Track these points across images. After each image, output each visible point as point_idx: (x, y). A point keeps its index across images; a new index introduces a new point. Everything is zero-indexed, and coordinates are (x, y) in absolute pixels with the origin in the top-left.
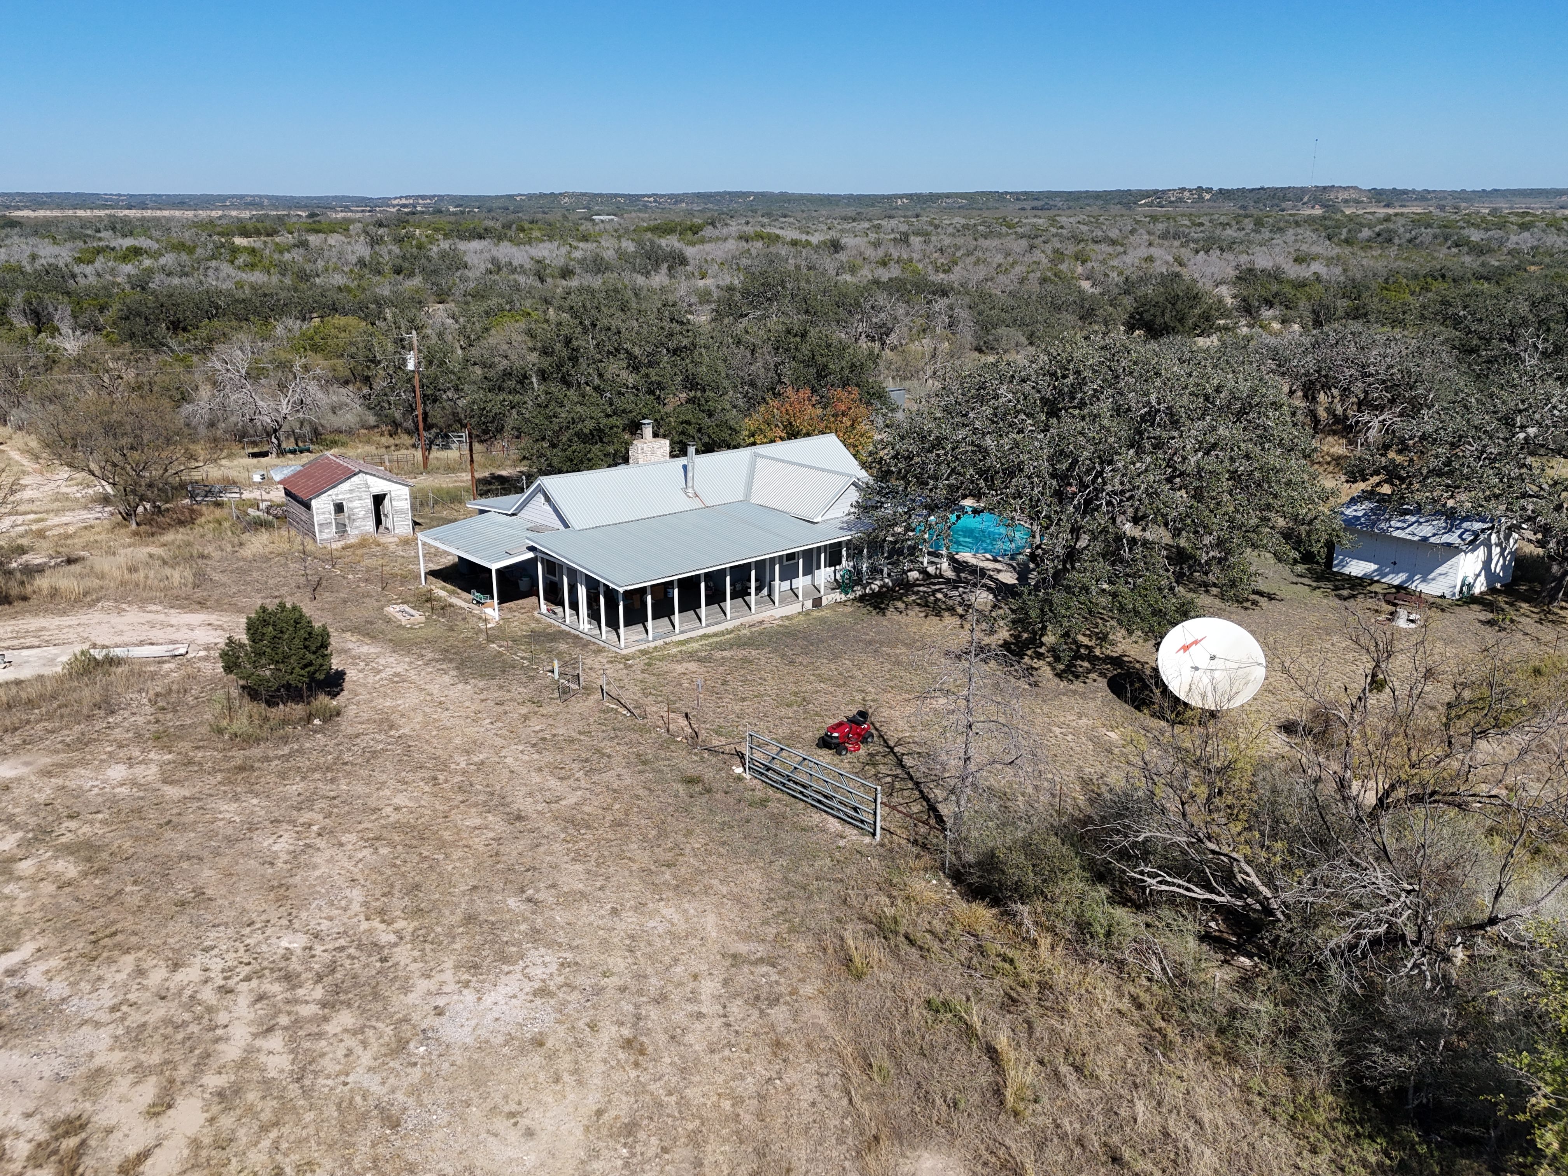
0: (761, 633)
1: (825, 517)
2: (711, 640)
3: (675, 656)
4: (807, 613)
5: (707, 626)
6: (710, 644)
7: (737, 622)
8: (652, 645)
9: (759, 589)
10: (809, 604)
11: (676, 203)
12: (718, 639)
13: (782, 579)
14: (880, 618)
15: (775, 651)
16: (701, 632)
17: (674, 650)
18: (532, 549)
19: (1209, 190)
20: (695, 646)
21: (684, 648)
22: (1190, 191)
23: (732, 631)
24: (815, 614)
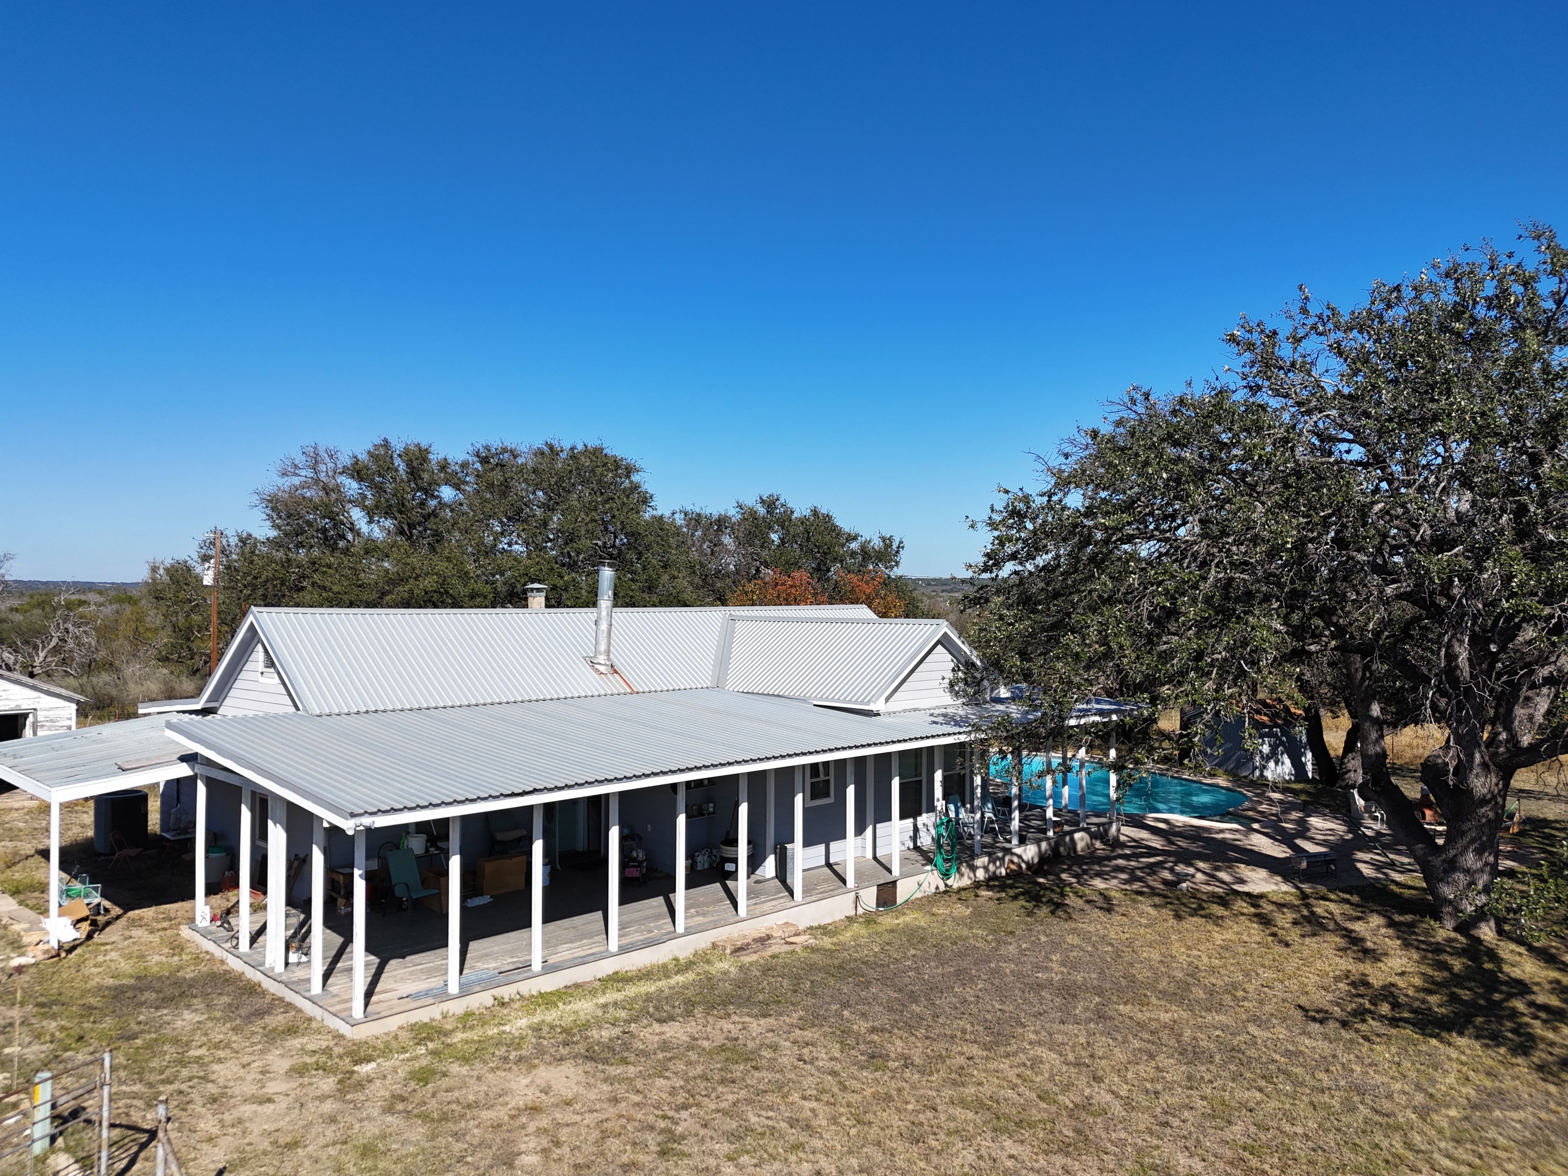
0: (767, 970)
1: (894, 706)
2: (631, 991)
3: (516, 1043)
4: (869, 919)
5: (624, 950)
6: (627, 1004)
7: (702, 941)
8: (457, 1007)
9: (754, 863)
10: (869, 897)
12: (650, 987)
13: (808, 842)
14: (1058, 927)
15: (814, 1020)
16: (606, 968)
17: (518, 1024)
18: (189, 758)
20: (585, 1007)
21: (551, 1016)
23: (690, 965)
24: (888, 920)
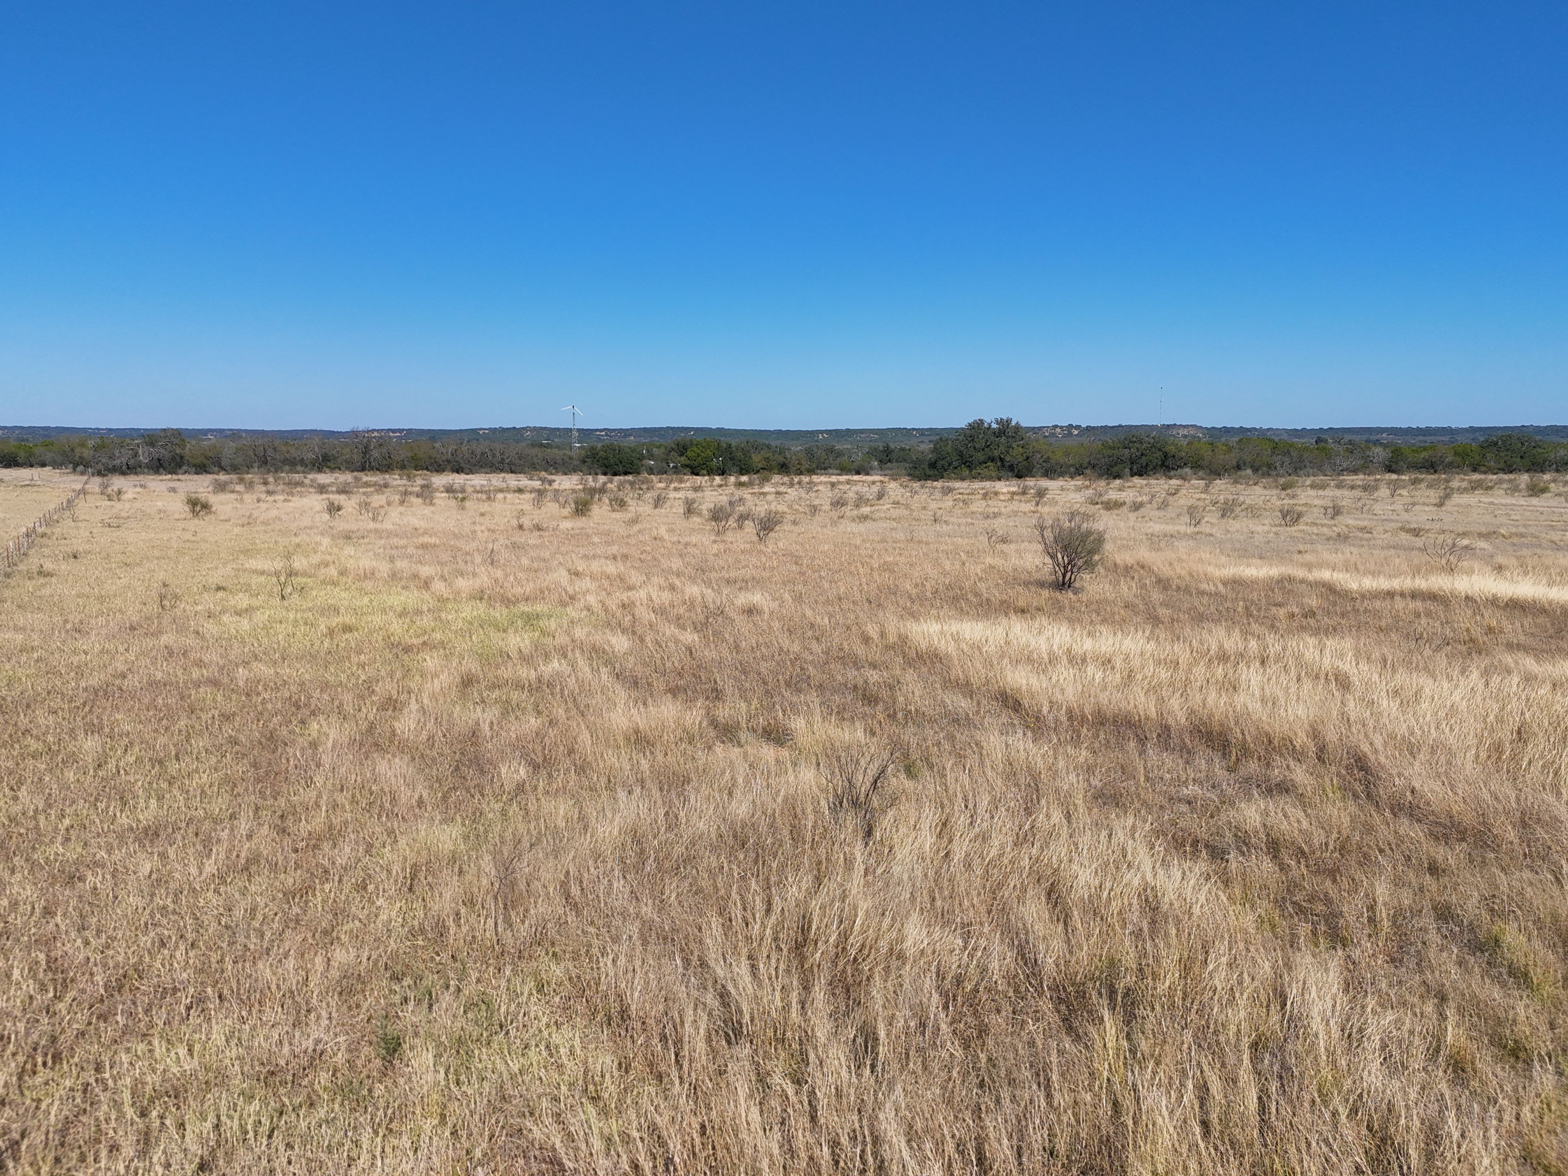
11: (625, 437)
19: (1078, 427)
22: (1061, 427)
